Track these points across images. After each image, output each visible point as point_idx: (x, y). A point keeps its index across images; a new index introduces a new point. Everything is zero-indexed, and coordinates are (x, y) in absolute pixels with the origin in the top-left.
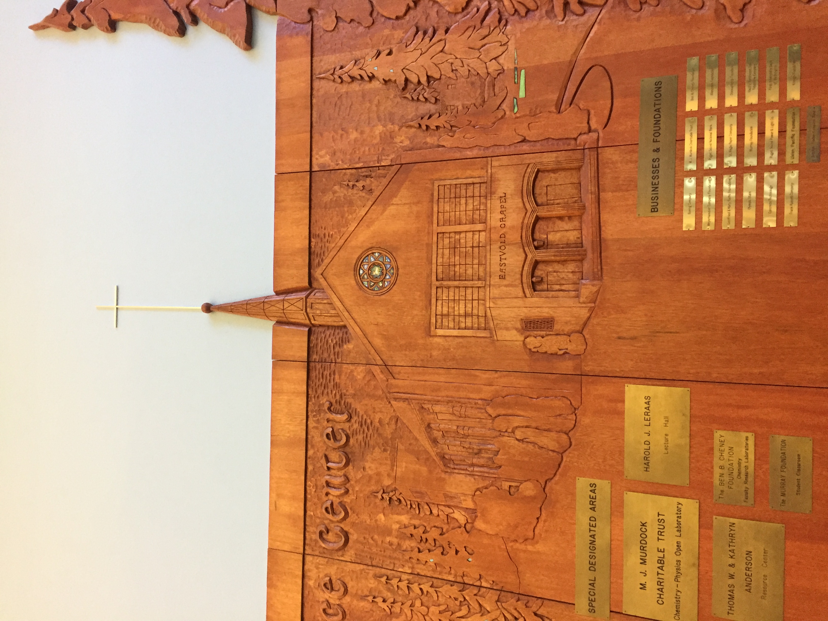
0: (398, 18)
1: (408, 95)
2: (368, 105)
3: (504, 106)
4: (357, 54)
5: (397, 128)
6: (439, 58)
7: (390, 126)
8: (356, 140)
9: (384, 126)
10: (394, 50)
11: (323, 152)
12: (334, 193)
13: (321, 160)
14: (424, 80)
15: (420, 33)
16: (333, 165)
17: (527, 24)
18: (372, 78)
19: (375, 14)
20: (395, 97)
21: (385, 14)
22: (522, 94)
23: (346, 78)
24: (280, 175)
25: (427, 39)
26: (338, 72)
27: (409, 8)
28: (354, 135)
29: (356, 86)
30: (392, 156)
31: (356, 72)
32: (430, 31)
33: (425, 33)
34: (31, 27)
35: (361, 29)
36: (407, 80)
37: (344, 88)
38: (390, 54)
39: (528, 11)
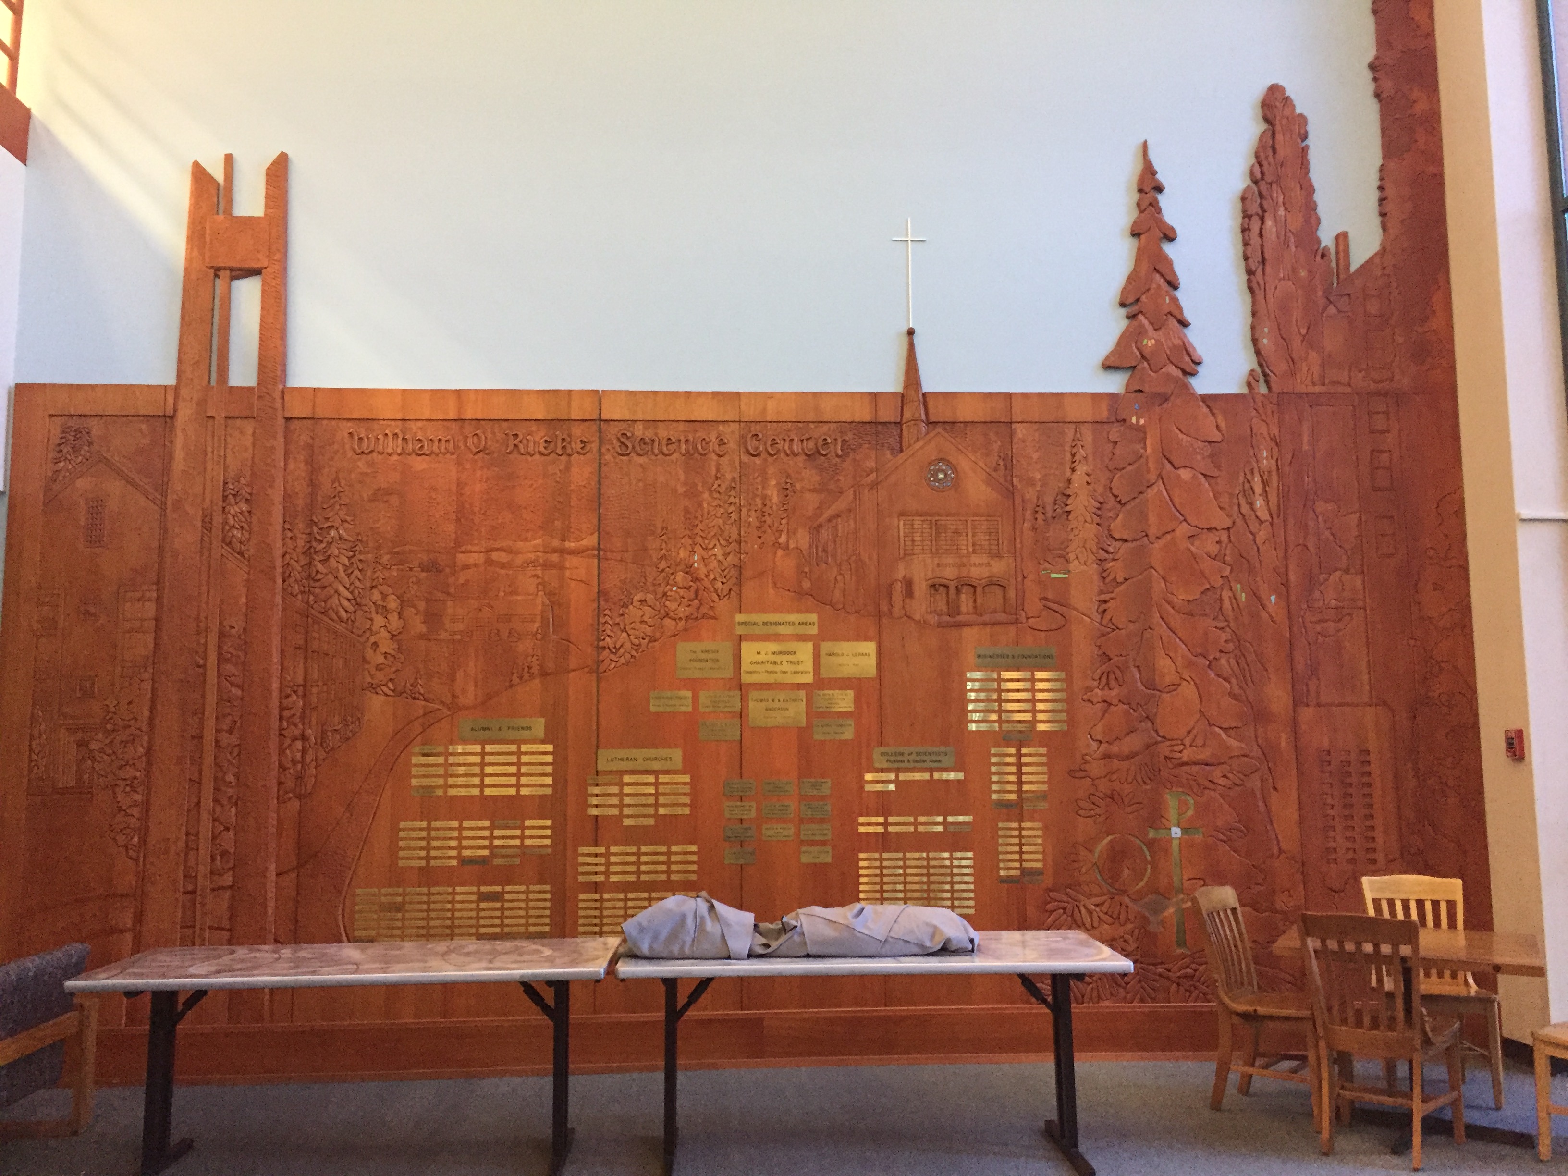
0: (1111, 488)
1: (1059, 497)
2: (1055, 466)
3: (1046, 564)
4: (1090, 458)
5: (1038, 489)
6: (1081, 519)
7: (1039, 483)
8: (1031, 458)
9: (1040, 480)
10: (1089, 487)
11: (1024, 431)
12: (996, 442)
13: (1019, 431)
14: (1068, 508)
15: (1099, 505)
16: (1015, 440)
17: (1096, 577)
18: (1073, 470)
19: (1116, 471)
20: (1059, 487)
21: (1115, 479)
22: (1054, 576)
23: (1074, 450)
24: (1009, 396)
25: (1094, 510)
26: (1079, 444)
27: (1116, 497)
28: (1035, 456)
29: (1068, 457)
30: (1019, 487)
31: (1077, 458)
32: (1099, 512)
33: (1099, 509)
34: (1145, 143)
35: (1107, 460)
36: (1069, 496)
37: (1067, 448)
38: (1088, 483)
39: (1104, 578)
